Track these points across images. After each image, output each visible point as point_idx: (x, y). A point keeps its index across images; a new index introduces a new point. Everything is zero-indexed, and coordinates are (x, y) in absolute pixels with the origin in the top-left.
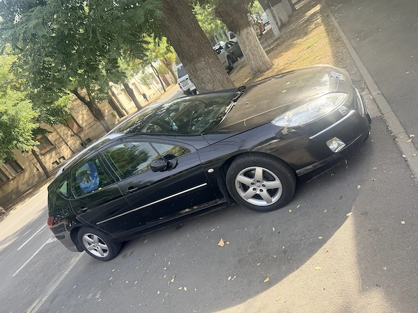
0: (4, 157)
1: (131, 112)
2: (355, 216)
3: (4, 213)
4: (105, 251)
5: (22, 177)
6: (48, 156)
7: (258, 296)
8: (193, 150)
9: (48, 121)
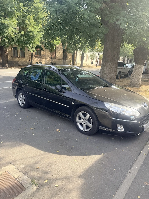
0: (21, 47)
1: (78, 65)
2: (104, 156)
3: (7, 67)
4: (23, 104)
5: (22, 59)
6: (36, 59)
7: (50, 153)
8: (73, 92)
9: (45, 46)
